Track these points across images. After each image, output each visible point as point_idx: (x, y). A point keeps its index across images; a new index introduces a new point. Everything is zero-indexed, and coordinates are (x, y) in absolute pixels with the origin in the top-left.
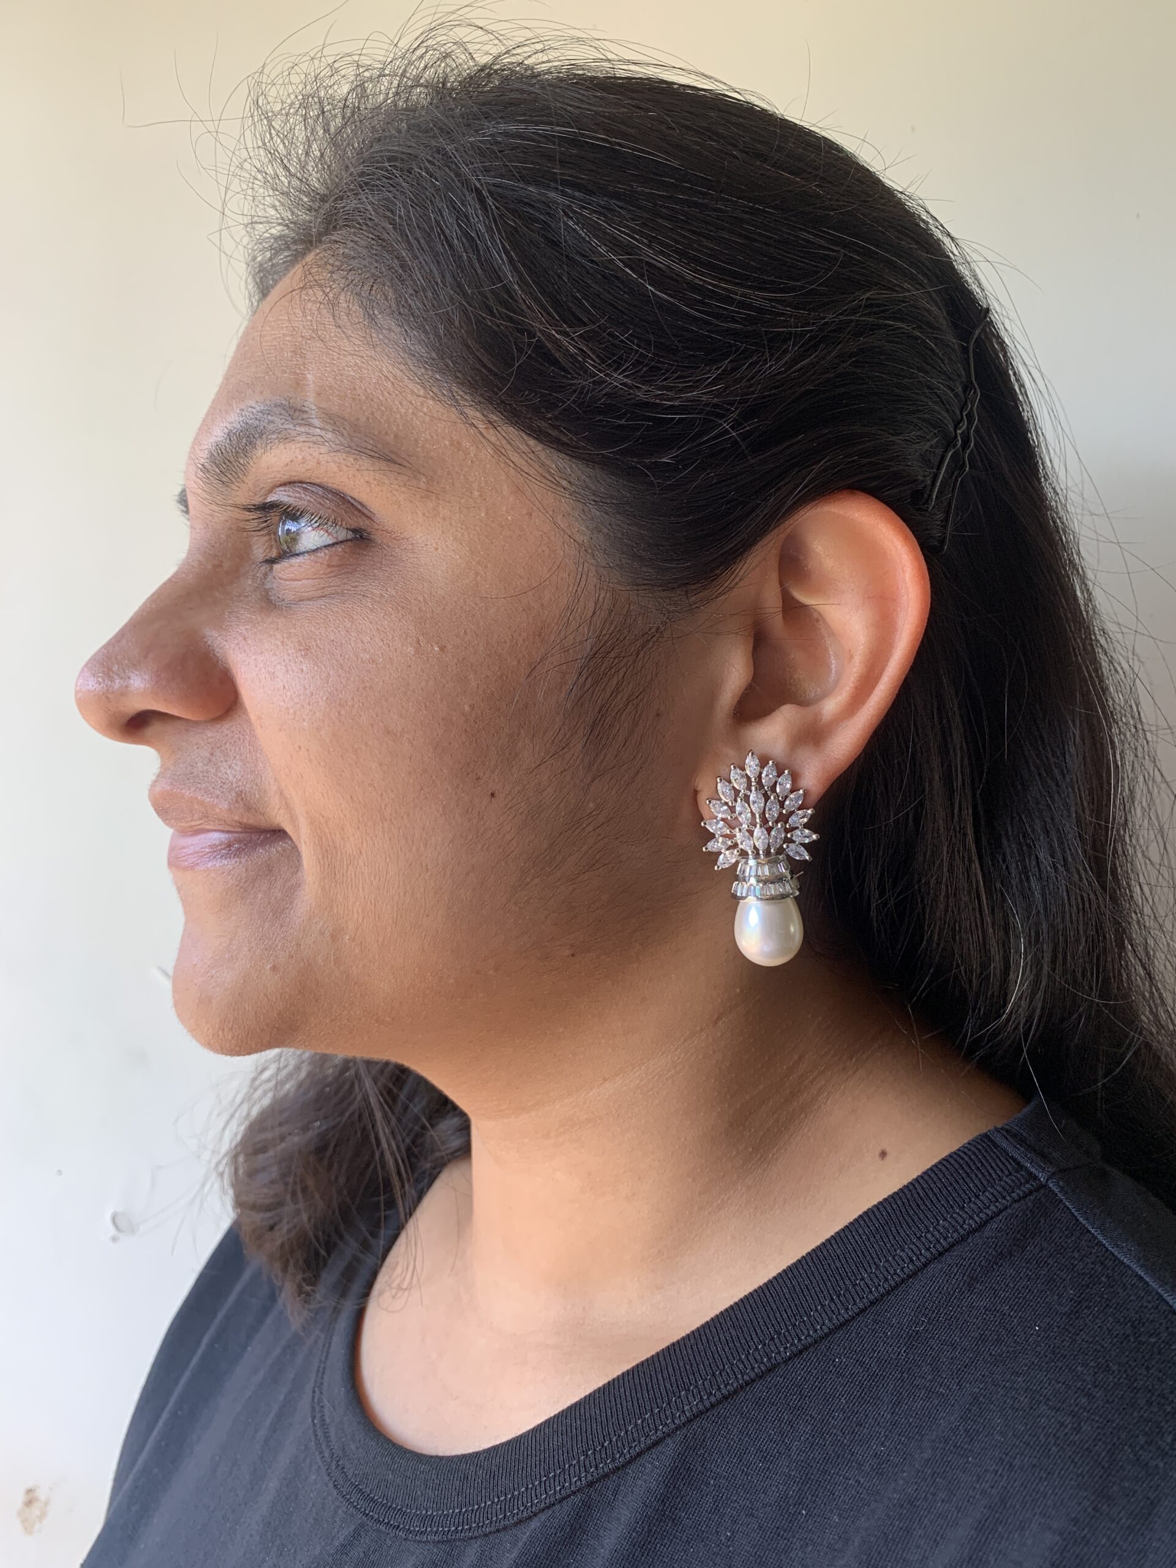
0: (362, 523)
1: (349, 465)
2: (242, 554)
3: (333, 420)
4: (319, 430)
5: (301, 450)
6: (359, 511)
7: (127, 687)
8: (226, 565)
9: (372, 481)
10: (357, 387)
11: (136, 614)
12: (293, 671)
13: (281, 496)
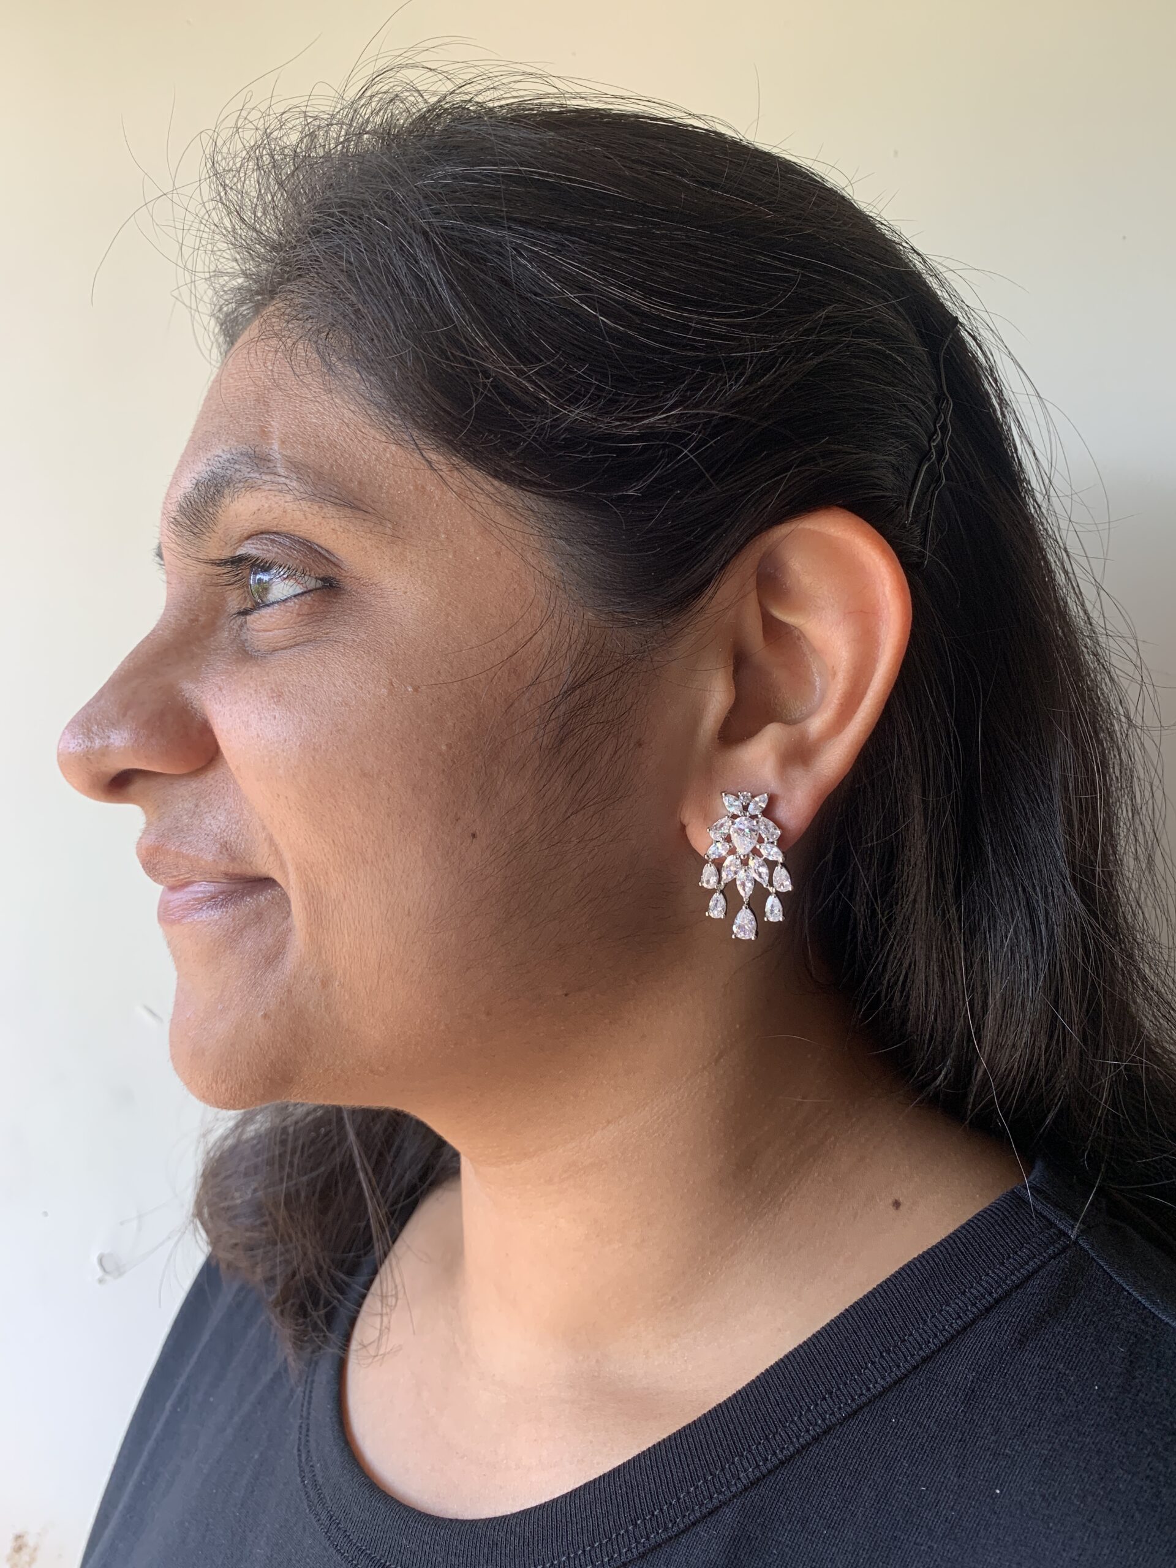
0: (331, 572)
1: (315, 512)
2: (216, 610)
3: (297, 468)
4: (283, 479)
5: (267, 498)
6: (327, 559)
7: (107, 746)
8: (202, 619)
9: (338, 528)
10: (320, 434)
11: (115, 673)
12: (266, 719)
13: (249, 549)
